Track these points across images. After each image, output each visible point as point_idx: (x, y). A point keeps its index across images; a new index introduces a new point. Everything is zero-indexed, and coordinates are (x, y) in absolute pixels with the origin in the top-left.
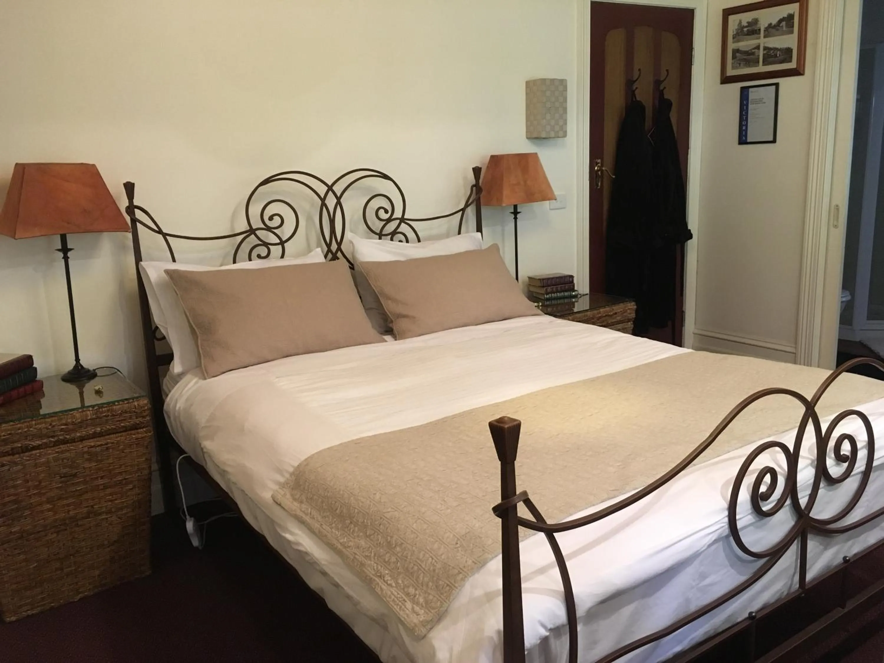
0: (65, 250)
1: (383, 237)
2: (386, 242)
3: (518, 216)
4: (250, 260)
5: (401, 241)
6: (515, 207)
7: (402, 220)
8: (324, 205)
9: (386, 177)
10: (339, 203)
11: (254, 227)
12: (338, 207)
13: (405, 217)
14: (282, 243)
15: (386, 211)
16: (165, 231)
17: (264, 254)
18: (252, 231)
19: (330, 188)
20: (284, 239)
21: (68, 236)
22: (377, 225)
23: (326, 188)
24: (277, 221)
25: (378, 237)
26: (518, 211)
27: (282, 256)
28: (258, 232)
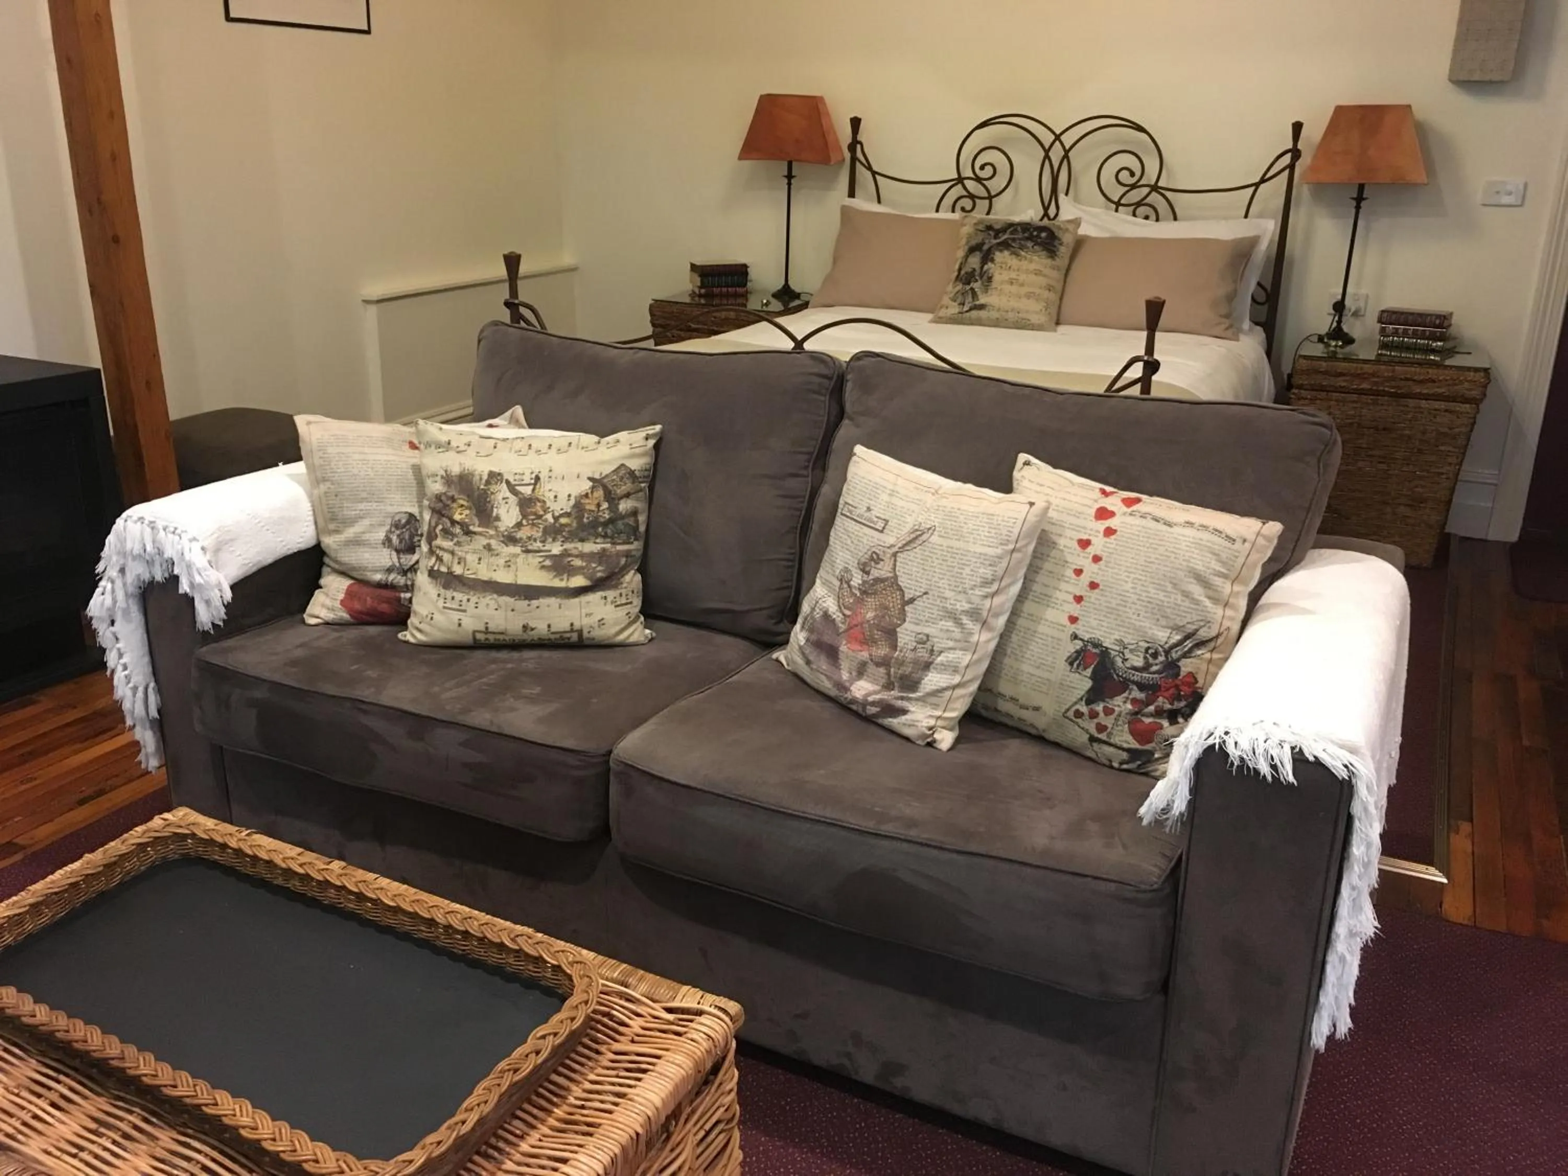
0: (790, 177)
1: (1120, 208)
2: (1124, 214)
3: (1362, 205)
4: (953, 211)
5: (1147, 218)
6: (1361, 187)
7: (1155, 188)
8: (1047, 156)
9: (1140, 129)
10: (1066, 156)
11: (963, 175)
12: (1065, 162)
13: (1160, 184)
14: (990, 198)
15: (1132, 174)
16: (875, 168)
17: (968, 208)
18: (960, 180)
19: (1058, 137)
20: (993, 193)
21: (794, 164)
22: (1116, 192)
23: (1053, 137)
24: (988, 171)
25: (1114, 206)
26: (1364, 196)
27: (988, 213)
28: (966, 182)
